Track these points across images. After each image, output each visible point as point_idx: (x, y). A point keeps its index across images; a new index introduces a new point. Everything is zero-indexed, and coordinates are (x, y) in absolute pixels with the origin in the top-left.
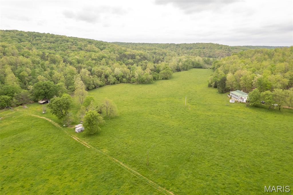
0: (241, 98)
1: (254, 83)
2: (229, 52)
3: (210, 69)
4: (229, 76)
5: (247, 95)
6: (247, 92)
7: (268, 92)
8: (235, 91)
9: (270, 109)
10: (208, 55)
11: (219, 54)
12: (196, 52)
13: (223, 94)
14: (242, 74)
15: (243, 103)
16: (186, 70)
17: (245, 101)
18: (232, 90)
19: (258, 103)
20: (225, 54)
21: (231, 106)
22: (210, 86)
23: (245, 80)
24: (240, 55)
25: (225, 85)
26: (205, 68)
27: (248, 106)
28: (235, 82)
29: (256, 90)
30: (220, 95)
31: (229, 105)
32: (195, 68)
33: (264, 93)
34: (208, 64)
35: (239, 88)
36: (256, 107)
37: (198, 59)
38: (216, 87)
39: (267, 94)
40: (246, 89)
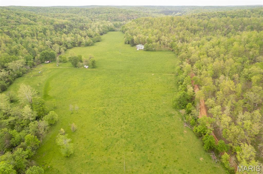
0: (141, 48)
1: (146, 40)
2: (128, 16)
3: (120, 31)
4: (135, 38)
5: (144, 46)
6: (143, 45)
7: (151, 44)
8: (138, 45)
9: (152, 51)
10: (113, 19)
11: (121, 17)
12: (105, 17)
13: (133, 47)
14: (140, 36)
15: (142, 50)
16: (106, 34)
17: (143, 49)
18: (137, 44)
19: (148, 49)
20: (125, 17)
21: (138, 52)
22: (126, 43)
23: (142, 39)
24: (136, 21)
25: (133, 42)
26: (116, 31)
27: (144, 51)
28: (138, 41)
29: (146, 44)
30: (132, 47)
31: (137, 51)
32: (110, 31)
33: (149, 45)
34: (117, 27)
35: (140, 43)
36: (147, 50)
37: (110, 24)
38: (129, 43)
39: (150, 45)
40: (143, 43)
